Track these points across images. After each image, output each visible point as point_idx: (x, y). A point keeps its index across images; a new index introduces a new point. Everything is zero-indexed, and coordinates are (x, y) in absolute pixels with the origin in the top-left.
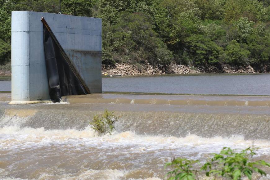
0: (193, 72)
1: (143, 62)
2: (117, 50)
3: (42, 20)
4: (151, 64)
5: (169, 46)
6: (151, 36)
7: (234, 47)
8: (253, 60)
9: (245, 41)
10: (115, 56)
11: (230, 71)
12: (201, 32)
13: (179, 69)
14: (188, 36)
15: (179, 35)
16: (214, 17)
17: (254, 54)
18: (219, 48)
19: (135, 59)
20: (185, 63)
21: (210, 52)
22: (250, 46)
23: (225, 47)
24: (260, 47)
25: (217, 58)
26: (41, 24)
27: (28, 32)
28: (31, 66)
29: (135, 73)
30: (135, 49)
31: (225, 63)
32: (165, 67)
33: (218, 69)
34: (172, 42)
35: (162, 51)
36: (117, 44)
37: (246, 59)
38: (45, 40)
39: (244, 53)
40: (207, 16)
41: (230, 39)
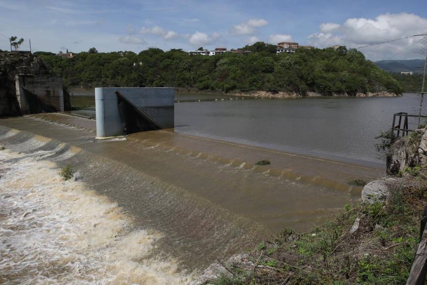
0: (318, 95)
1: (291, 91)
2: (280, 86)
3: (116, 93)
4: (296, 92)
5: (307, 84)
6: (296, 80)
7: (338, 84)
8: (347, 90)
9: (345, 81)
10: (279, 88)
11: (335, 95)
12: (325, 78)
13: (311, 94)
14: (317, 79)
15: (312, 79)
16: (335, 70)
17: (348, 87)
18: (331, 85)
19: (288, 90)
20: (314, 91)
21: (326, 87)
22: (347, 84)
23: (334, 85)
24: (352, 85)
25: (329, 89)
26: (116, 94)
27: (102, 100)
28: (106, 119)
29: (287, 96)
30: (289, 85)
31: (333, 92)
32: (304, 94)
33: (330, 94)
34: (308, 82)
35: (303, 86)
36: (280, 83)
37: (344, 90)
38: (119, 103)
39: (343, 87)
40: (331, 70)
41: (338, 80)
